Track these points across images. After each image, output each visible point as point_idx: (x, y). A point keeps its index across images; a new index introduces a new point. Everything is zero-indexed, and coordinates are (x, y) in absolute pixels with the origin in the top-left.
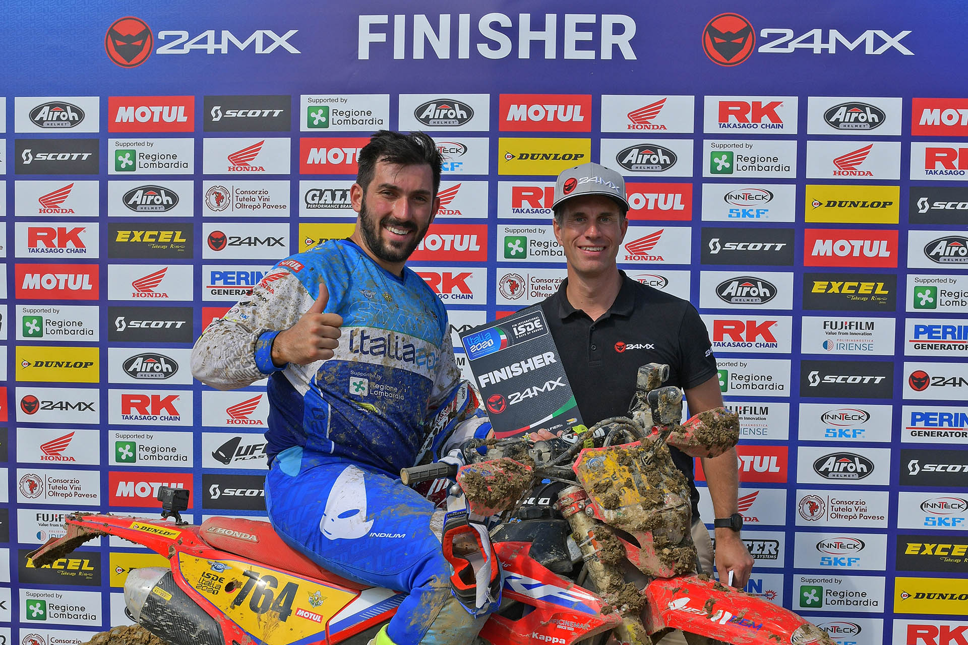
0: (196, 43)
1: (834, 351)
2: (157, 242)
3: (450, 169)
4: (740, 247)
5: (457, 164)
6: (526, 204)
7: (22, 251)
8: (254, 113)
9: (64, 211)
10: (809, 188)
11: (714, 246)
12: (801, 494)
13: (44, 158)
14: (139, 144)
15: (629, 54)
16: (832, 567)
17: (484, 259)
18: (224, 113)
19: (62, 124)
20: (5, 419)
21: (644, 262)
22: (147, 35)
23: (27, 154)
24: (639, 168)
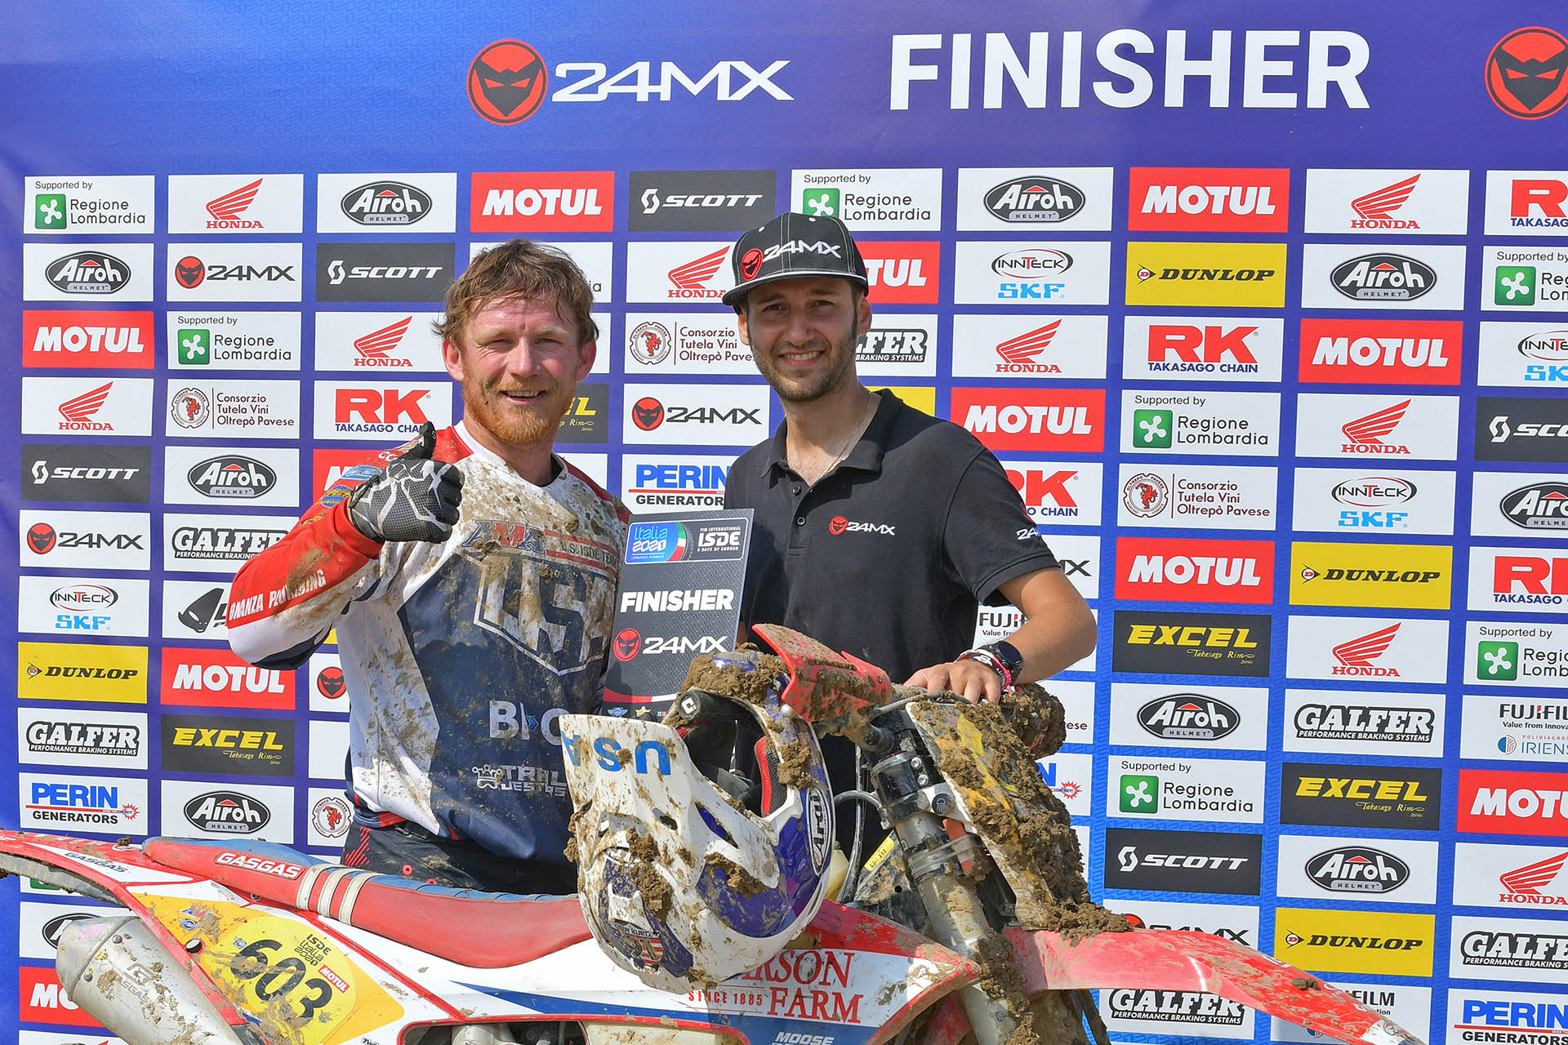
0: (618, 84)
3: (1042, 295)
4: (1544, 432)
5: (1055, 287)
6: (1172, 356)
7: (325, 428)
8: (713, 201)
9: (396, 363)
11: (1499, 429)
13: (364, 275)
15: (1356, 99)
17: (1099, 447)
18: (663, 201)
19: (395, 219)
20: (291, 706)
21: (1375, 455)
22: (538, 71)
23: (337, 268)
24: (1370, 294)
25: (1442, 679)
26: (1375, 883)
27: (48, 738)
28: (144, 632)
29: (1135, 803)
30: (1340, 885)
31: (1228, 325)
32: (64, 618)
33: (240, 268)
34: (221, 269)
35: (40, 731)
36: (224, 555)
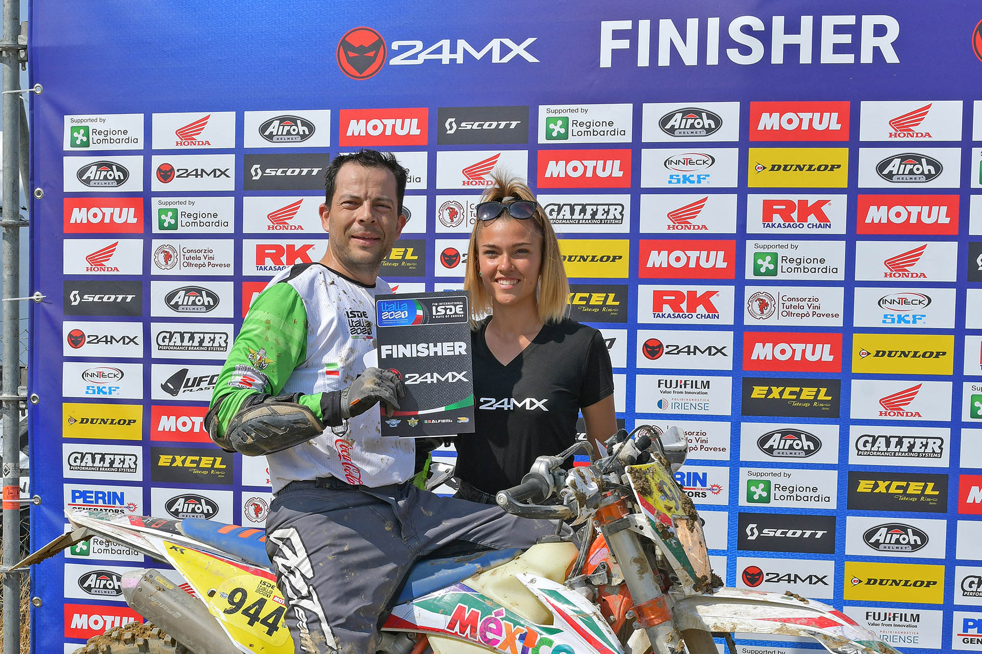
0: (430, 53)
2: (389, 260)
3: (696, 182)
5: (704, 177)
7: (250, 269)
8: (490, 125)
9: (293, 228)
13: (273, 173)
15: (891, 57)
17: (733, 277)
18: (458, 125)
19: (292, 139)
21: (905, 279)
22: (380, 46)
23: (256, 169)
24: (901, 178)
25: (948, 418)
26: (907, 546)
27: (81, 462)
28: (140, 396)
29: (756, 497)
30: (885, 547)
31: (812, 199)
32: (91, 388)
33: (197, 170)
34: (185, 171)
35: (76, 458)
36: (188, 348)
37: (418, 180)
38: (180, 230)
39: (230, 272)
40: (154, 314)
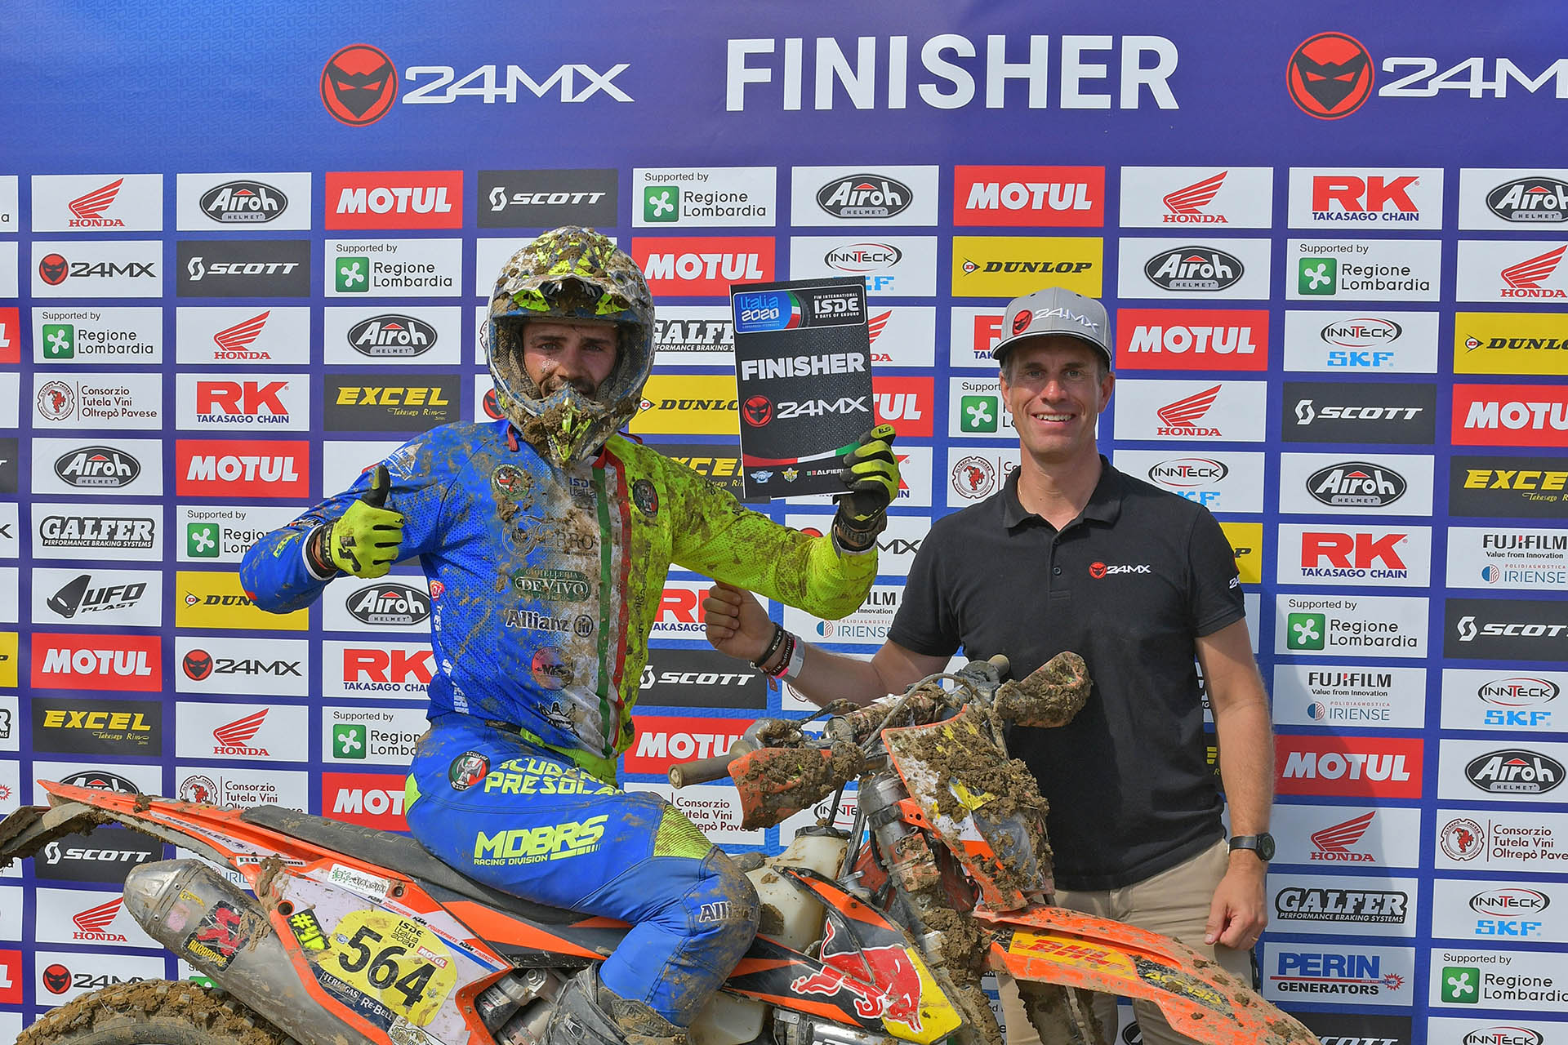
0: (465, 86)
1: (1499, 584)
2: (401, 406)
3: (876, 288)
4: (1346, 414)
5: (885, 280)
7: (187, 419)
8: (559, 198)
10: (1461, 317)
12: (1444, 817)
13: (223, 271)
14: (374, 249)
15: (1166, 100)
16: (1496, 937)
17: (929, 433)
18: (510, 198)
19: (252, 217)
20: (157, 687)
21: (1189, 438)
22: (388, 74)
23: (196, 264)
24: (1181, 285)
28: (13, 618)
33: (103, 265)
36: (91, 543)
37: (448, 282)
38: (78, 359)
39: (156, 424)
40: (37, 489)
